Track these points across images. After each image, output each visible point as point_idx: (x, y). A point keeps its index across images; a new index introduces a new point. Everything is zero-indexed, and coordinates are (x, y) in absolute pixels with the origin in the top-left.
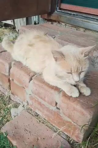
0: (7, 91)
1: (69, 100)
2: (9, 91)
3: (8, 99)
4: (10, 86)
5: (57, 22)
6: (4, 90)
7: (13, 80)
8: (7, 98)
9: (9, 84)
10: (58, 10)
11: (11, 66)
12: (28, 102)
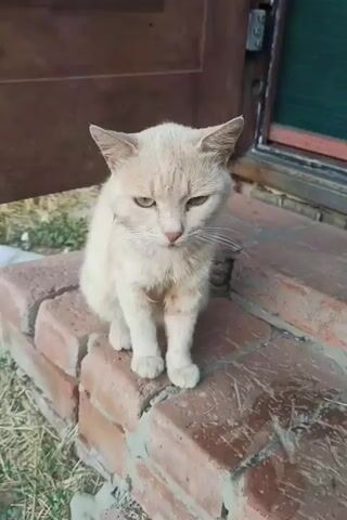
0: (67, 424)
1: (269, 510)
2: (73, 427)
3: (65, 453)
4: (76, 410)
5: (255, 185)
6: (58, 420)
7: (88, 394)
8: (63, 449)
9: (74, 405)
10: (260, 146)
11: (86, 348)
12: (129, 481)
